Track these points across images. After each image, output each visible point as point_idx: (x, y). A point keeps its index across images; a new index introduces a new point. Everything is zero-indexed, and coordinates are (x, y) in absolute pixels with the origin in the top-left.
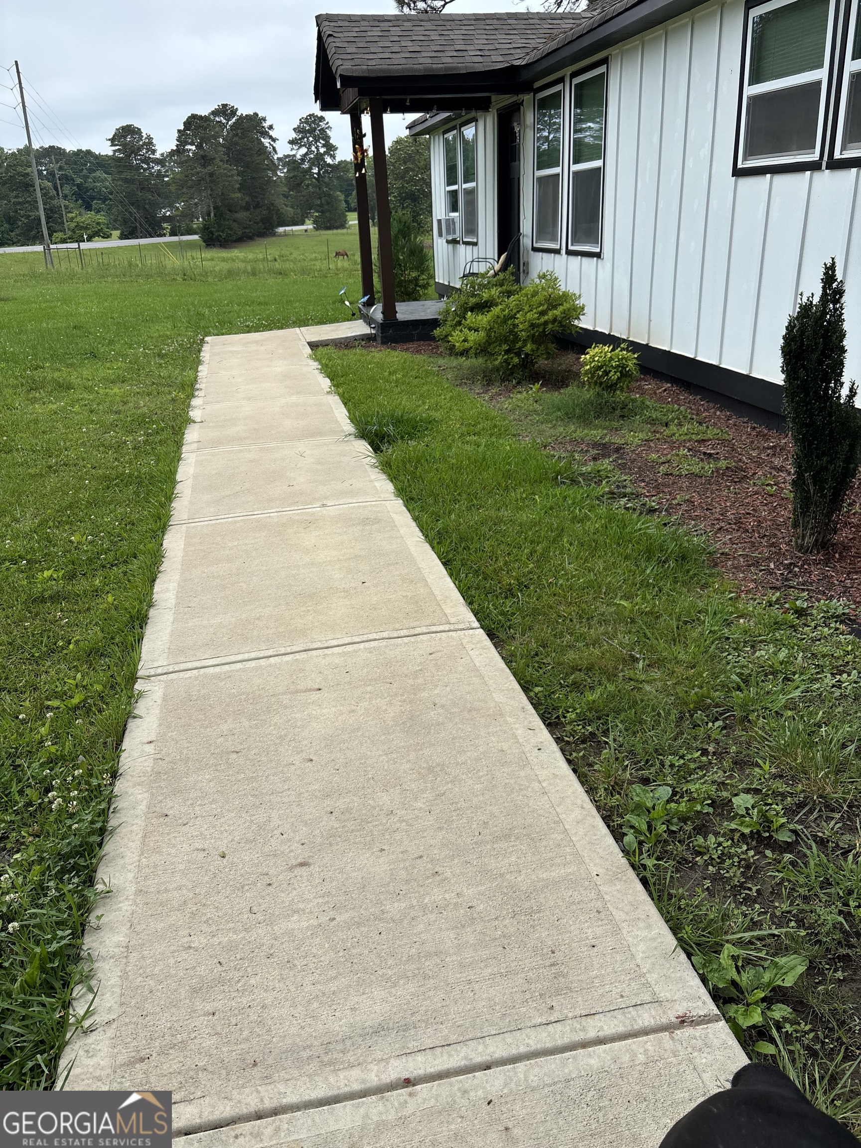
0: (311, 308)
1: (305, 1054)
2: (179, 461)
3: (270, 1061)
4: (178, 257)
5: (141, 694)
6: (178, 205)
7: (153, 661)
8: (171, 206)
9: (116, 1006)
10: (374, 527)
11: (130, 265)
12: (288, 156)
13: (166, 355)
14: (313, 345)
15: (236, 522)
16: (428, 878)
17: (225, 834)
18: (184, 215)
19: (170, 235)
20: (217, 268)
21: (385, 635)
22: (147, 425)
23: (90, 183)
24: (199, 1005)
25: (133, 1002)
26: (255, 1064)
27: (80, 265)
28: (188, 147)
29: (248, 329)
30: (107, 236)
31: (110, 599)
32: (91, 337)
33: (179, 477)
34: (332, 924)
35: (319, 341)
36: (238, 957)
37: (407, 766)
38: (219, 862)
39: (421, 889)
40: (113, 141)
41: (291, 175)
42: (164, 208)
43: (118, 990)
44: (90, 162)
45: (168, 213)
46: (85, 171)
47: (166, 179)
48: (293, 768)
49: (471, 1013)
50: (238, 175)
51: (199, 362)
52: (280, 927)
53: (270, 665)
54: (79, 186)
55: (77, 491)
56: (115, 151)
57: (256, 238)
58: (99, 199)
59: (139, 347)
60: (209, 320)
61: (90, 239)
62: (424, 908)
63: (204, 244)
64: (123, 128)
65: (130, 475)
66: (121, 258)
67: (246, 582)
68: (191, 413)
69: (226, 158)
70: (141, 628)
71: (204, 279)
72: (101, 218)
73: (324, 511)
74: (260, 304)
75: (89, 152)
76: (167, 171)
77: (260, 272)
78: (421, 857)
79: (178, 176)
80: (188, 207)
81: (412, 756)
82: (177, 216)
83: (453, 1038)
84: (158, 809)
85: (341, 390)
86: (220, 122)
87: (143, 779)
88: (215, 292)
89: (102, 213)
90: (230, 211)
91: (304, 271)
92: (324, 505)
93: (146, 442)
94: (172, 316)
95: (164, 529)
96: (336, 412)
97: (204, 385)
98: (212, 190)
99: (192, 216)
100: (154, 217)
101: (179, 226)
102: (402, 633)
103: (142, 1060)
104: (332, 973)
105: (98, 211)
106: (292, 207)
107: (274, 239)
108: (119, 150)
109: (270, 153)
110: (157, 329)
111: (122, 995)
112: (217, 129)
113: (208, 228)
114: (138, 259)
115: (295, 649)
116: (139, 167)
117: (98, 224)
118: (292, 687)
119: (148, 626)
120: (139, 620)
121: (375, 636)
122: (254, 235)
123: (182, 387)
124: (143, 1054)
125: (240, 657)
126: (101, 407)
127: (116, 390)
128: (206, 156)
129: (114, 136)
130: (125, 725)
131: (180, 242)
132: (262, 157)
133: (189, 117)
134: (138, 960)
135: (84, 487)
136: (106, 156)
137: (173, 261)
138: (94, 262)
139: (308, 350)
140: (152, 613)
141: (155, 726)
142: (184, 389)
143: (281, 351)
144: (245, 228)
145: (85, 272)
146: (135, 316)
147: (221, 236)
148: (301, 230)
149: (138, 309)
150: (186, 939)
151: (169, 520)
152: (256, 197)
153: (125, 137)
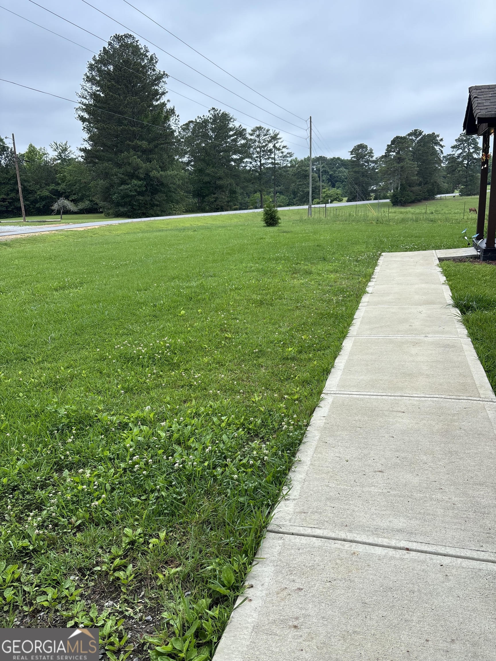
0: (445, 240)
1: (367, 529)
2: (356, 310)
3: (353, 527)
4: (376, 211)
5: (323, 399)
6: (381, 184)
7: (330, 388)
8: (377, 184)
9: (297, 495)
10: (450, 349)
11: (350, 215)
12: (450, 155)
13: (360, 260)
14: (440, 260)
15: (379, 339)
16: (437, 489)
17: (349, 454)
18: (383, 189)
19: (374, 199)
20: (396, 218)
21: (443, 396)
22: (344, 293)
23: (337, 174)
24: (328, 503)
25: (304, 496)
26: (346, 526)
27: (324, 216)
28: (391, 153)
29: (406, 250)
30: (340, 201)
31: (315, 363)
32: (324, 250)
33: (355, 317)
34: (388, 493)
35: (445, 257)
36: (347, 494)
37: (438, 448)
38: (345, 462)
39: (432, 492)
40: (352, 153)
41: (450, 165)
42: (373, 185)
43: (299, 491)
44: (338, 164)
45: (375, 188)
46: (335, 168)
47: (377, 170)
48: (384, 438)
49: (442, 537)
50: (418, 167)
51: (376, 265)
52: (366, 489)
53: (382, 399)
54: (331, 175)
55: (307, 318)
56: (352, 157)
57: (422, 201)
58: (340, 182)
59: (347, 256)
60: (386, 244)
61: (331, 202)
62: (431, 499)
63: (392, 204)
64: (358, 146)
65: (333, 314)
66: (345, 212)
67: (378, 364)
68: (367, 289)
69: (412, 158)
70: (327, 375)
71: (388, 223)
72: (339, 191)
73: (426, 339)
74: (416, 237)
75: (338, 158)
76: (378, 166)
77: (420, 220)
78: (435, 481)
79: (383, 169)
80: (386, 185)
81: (443, 445)
82: (380, 189)
83: (431, 542)
84: (323, 440)
85: (450, 283)
86: (412, 139)
87: (319, 429)
88: (392, 230)
89: (340, 189)
90: (409, 186)
91: (447, 220)
92: (426, 336)
93: (342, 300)
94: (367, 242)
95: (344, 337)
96: (445, 294)
97: (376, 276)
98: (401, 175)
99: (389, 190)
100: (366, 190)
101: (380, 195)
102: (452, 397)
103: (305, 513)
104: (385, 509)
105: (338, 188)
106: (448, 183)
107: (434, 201)
108: (354, 157)
109: (439, 154)
110: (357, 248)
111: (300, 493)
112: (409, 143)
113: (396, 196)
114: (354, 212)
115: (396, 394)
116: (363, 165)
117: (337, 194)
118: (391, 409)
119: (330, 375)
120: (327, 372)
121: (437, 396)
122: (421, 199)
123: (365, 276)
124: (305, 511)
125: (369, 393)
126: (324, 283)
127: (332, 276)
128: (400, 158)
129: (353, 150)
130: (315, 409)
131: (378, 203)
132: (434, 156)
133: (395, 138)
134: (308, 485)
135: (311, 317)
136: (347, 160)
137: (373, 213)
138: (332, 214)
139: (437, 262)
140: (333, 370)
141: (327, 412)
142: (366, 277)
143: (422, 262)
144: (417, 195)
145: (326, 219)
146: (348, 241)
147: (402, 200)
148: (451, 196)
149: (350, 238)
150: (327, 483)
151: (347, 334)
152: (426, 178)
153: (358, 150)
